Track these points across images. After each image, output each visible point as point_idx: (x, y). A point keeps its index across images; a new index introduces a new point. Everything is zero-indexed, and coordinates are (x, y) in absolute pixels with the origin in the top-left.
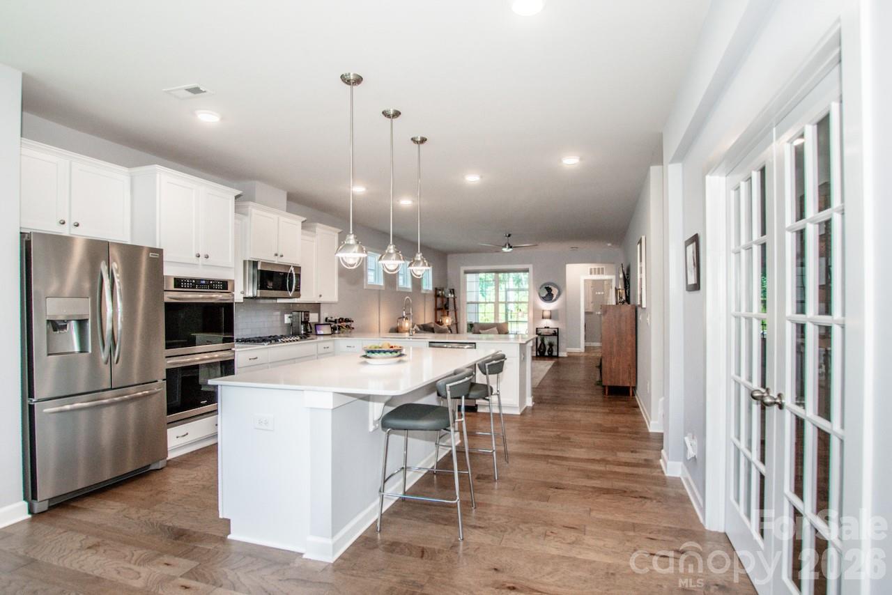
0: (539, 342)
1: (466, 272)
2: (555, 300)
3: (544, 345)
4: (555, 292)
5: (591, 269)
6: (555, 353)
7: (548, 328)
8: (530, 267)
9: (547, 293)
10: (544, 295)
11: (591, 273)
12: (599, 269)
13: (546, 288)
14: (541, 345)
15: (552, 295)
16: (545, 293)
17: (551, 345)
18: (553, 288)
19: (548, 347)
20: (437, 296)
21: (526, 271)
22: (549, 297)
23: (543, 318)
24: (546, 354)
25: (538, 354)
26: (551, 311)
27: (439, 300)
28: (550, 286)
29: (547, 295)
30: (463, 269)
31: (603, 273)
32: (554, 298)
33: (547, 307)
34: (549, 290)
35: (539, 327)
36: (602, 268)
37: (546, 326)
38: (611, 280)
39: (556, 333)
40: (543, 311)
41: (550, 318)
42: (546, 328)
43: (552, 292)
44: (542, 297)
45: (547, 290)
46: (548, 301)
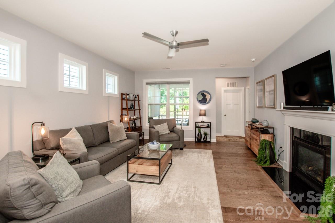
0: (197, 132)
1: (147, 84)
2: (208, 103)
3: (201, 134)
4: (208, 97)
5: (228, 83)
6: (208, 140)
7: (204, 122)
8: (191, 80)
9: (202, 97)
10: (201, 99)
11: (228, 86)
12: (233, 83)
13: (201, 94)
14: (199, 134)
15: (206, 99)
16: (201, 98)
17: (206, 134)
18: (206, 94)
19: (203, 136)
20: (123, 99)
21: (188, 83)
22: (204, 101)
23: (200, 115)
24: (202, 140)
25: (197, 140)
26: (205, 110)
27: (124, 102)
28: (205, 93)
30: (145, 81)
31: (235, 86)
32: (207, 101)
33: (203, 107)
34: (204, 95)
35: (197, 121)
36: (235, 83)
37: (202, 121)
38: (241, 90)
39: (209, 126)
40: (200, 110)
41: (205, 115)
42: (202, 122)
43: (206, 97)
44: (199, 101)
45: (202, 96)
46: (203, 104)
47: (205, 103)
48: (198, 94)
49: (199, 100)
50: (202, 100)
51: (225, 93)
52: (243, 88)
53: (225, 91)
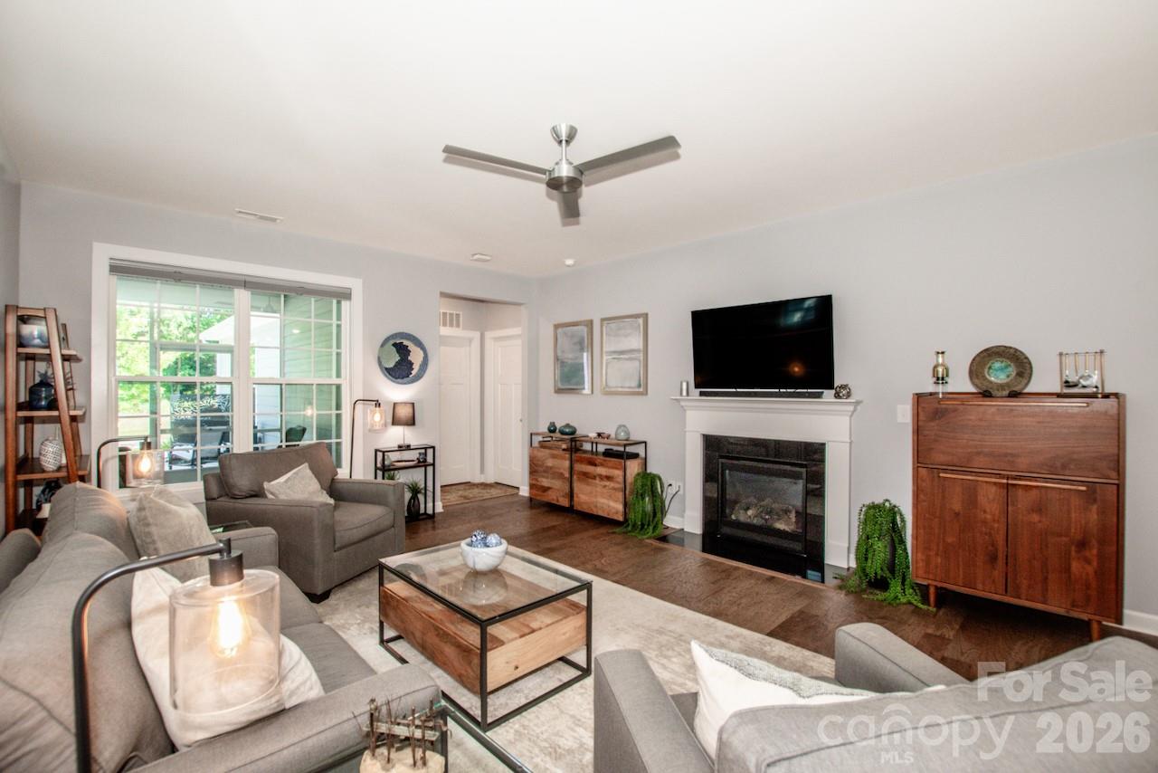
1: (120, 270)
2: (418, 377)
4: (416, 357)
6: (426, 510)
7: (408, 448)
8: (354, 284)
9: (397, 358)
10: (391, 365)
12: (452, 315)
13: (395, 345)
15: (411, 364)
16: (393, 359)
17: (415, 490)
18: (411, 346)
21: (345, 295)
22: (401, 370)
23: (395, 423)
26: (413, 404)
28: (406, 342)
29: (398, 364)
30: (106, 250)
31: (457, 325)
32: (414, 372)
33: (404, 394)
34: (402, 350)
35: (381, 447)
36: (458, 315)
37: (401, 443)
38: (471, 340)
39: (427, 459)
40: (395, 404)
41: (411, 422)
42: (401, 448)
43: (409, 358)
44: (386, 369)
45: (398, 352)
46: (399, 380)
47: (406, 380)
48: (382, 346)
49: (387, 366)
50: (395, 366)
52: (477, 335)
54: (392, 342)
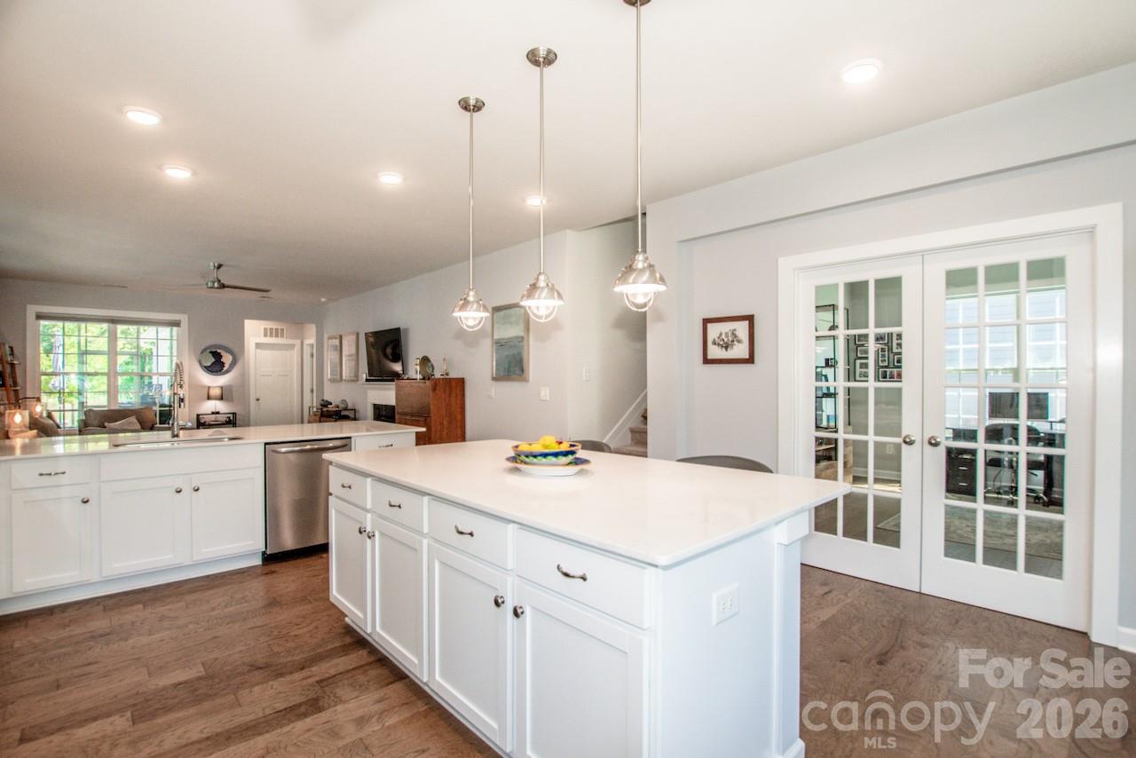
1: (40, 317)
2: (227, 372)
4: (227, 359)
5: (265, 329)
7: (218, 413)
8: (184, 318)
9: (213, 360)
10: (209, 364)
11: (265, 335)
12: (277, 329)
13: (211, 352)
15: (223, 363)
16: (210, 360)
18: (223, 353)
21: (177, 324)
22: (216, 367)
23: (209, 398)
26: (222, 388)
28: (219, 351)
29: (214, 363)
30: (34, 311)
31: (282, 336)
32: (225, 369)
33: (216, 382)
34: (217, 356)
35: (199, 413)
36: (282, 330)
37: (214, 411)
38: (294, 345)
39: (230, 420)
40: (209, 387)
41: (221, 398)
42: (213, 413)
43: (222, 360)
44: (205, 367)
45: (214, 356)
46: (214, 373)
47: (219, 373)
48: (202, 353)
49: (206, 365)
50: (211, 365)
51: (259, 351)
52: (298, 342)
53: (258, 346)
54: (209, 351)
